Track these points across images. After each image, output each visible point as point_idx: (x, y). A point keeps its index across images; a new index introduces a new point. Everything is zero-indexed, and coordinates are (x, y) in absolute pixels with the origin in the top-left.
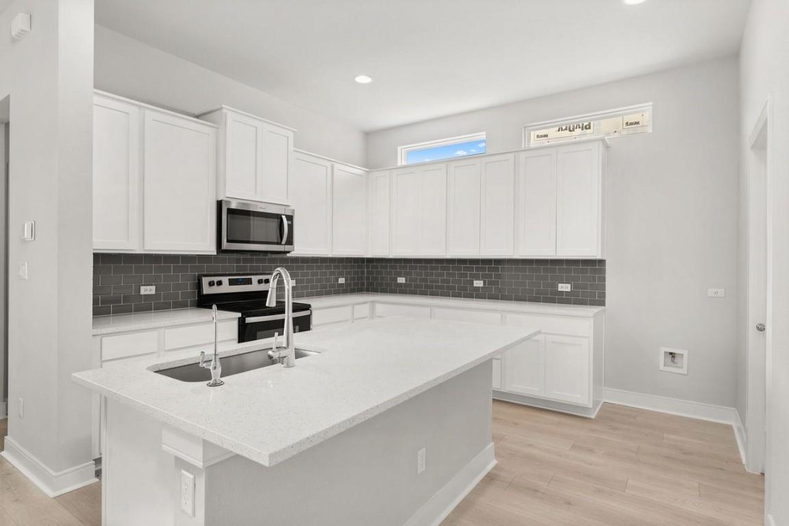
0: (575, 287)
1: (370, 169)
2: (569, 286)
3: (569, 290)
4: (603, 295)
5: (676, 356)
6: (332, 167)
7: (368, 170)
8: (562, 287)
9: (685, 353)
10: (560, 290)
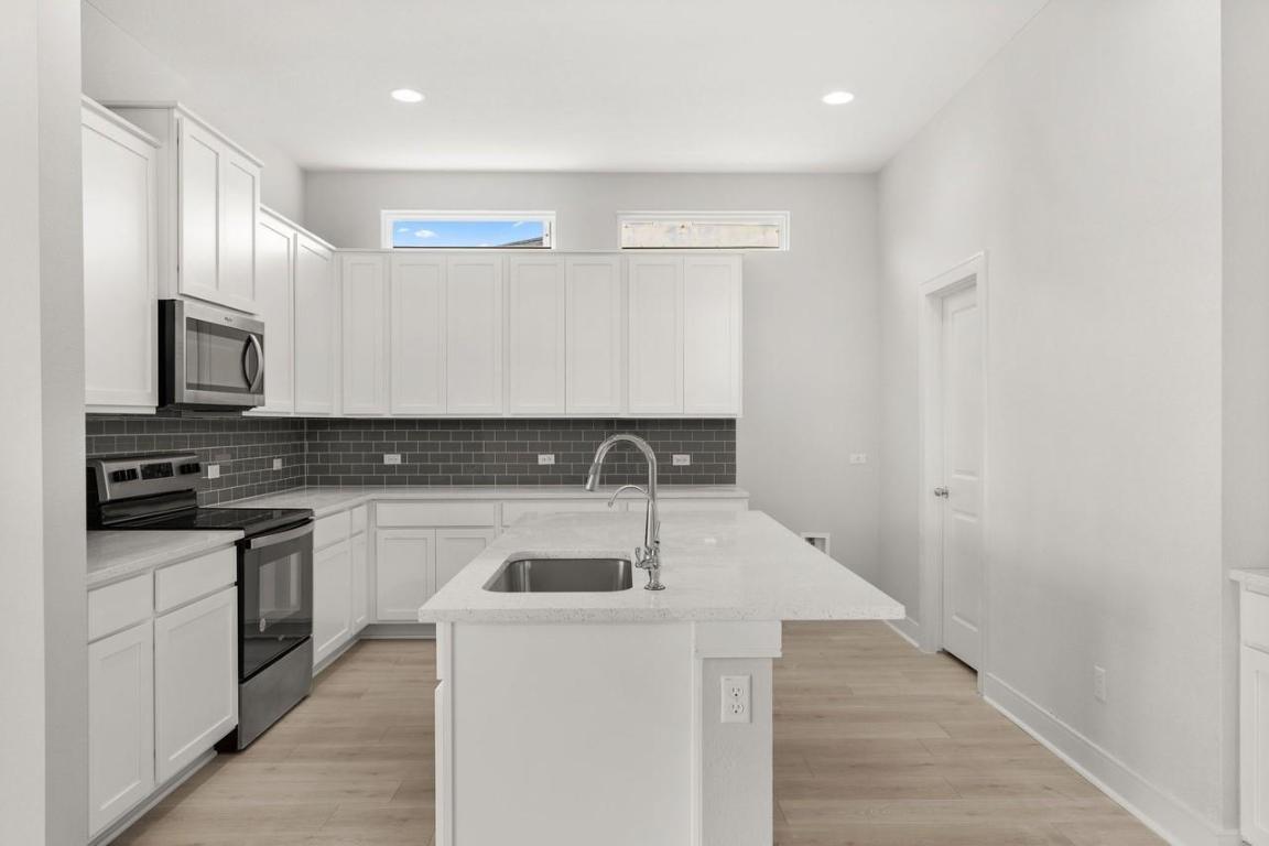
0: (694, 458)
1: (337, 247)
2: (688, 457)
3: (688, 463)
4: (733, 468)
5: (816, 541)
6: (295, 237)
7: (333, 248)
8: (678, 460)
9: (827, 536)
10: (675, 463)
